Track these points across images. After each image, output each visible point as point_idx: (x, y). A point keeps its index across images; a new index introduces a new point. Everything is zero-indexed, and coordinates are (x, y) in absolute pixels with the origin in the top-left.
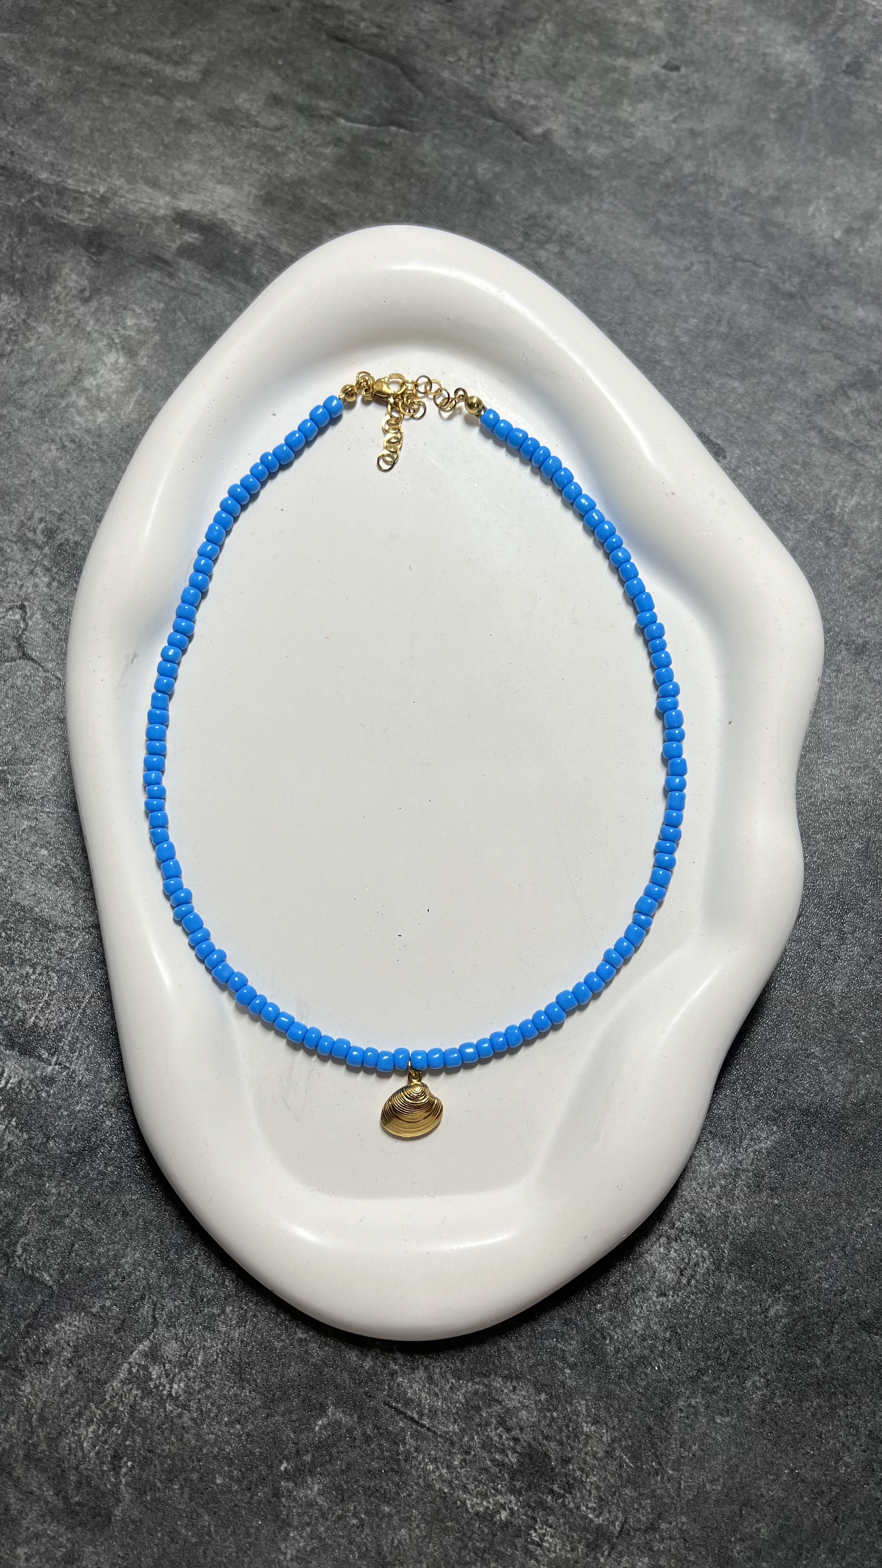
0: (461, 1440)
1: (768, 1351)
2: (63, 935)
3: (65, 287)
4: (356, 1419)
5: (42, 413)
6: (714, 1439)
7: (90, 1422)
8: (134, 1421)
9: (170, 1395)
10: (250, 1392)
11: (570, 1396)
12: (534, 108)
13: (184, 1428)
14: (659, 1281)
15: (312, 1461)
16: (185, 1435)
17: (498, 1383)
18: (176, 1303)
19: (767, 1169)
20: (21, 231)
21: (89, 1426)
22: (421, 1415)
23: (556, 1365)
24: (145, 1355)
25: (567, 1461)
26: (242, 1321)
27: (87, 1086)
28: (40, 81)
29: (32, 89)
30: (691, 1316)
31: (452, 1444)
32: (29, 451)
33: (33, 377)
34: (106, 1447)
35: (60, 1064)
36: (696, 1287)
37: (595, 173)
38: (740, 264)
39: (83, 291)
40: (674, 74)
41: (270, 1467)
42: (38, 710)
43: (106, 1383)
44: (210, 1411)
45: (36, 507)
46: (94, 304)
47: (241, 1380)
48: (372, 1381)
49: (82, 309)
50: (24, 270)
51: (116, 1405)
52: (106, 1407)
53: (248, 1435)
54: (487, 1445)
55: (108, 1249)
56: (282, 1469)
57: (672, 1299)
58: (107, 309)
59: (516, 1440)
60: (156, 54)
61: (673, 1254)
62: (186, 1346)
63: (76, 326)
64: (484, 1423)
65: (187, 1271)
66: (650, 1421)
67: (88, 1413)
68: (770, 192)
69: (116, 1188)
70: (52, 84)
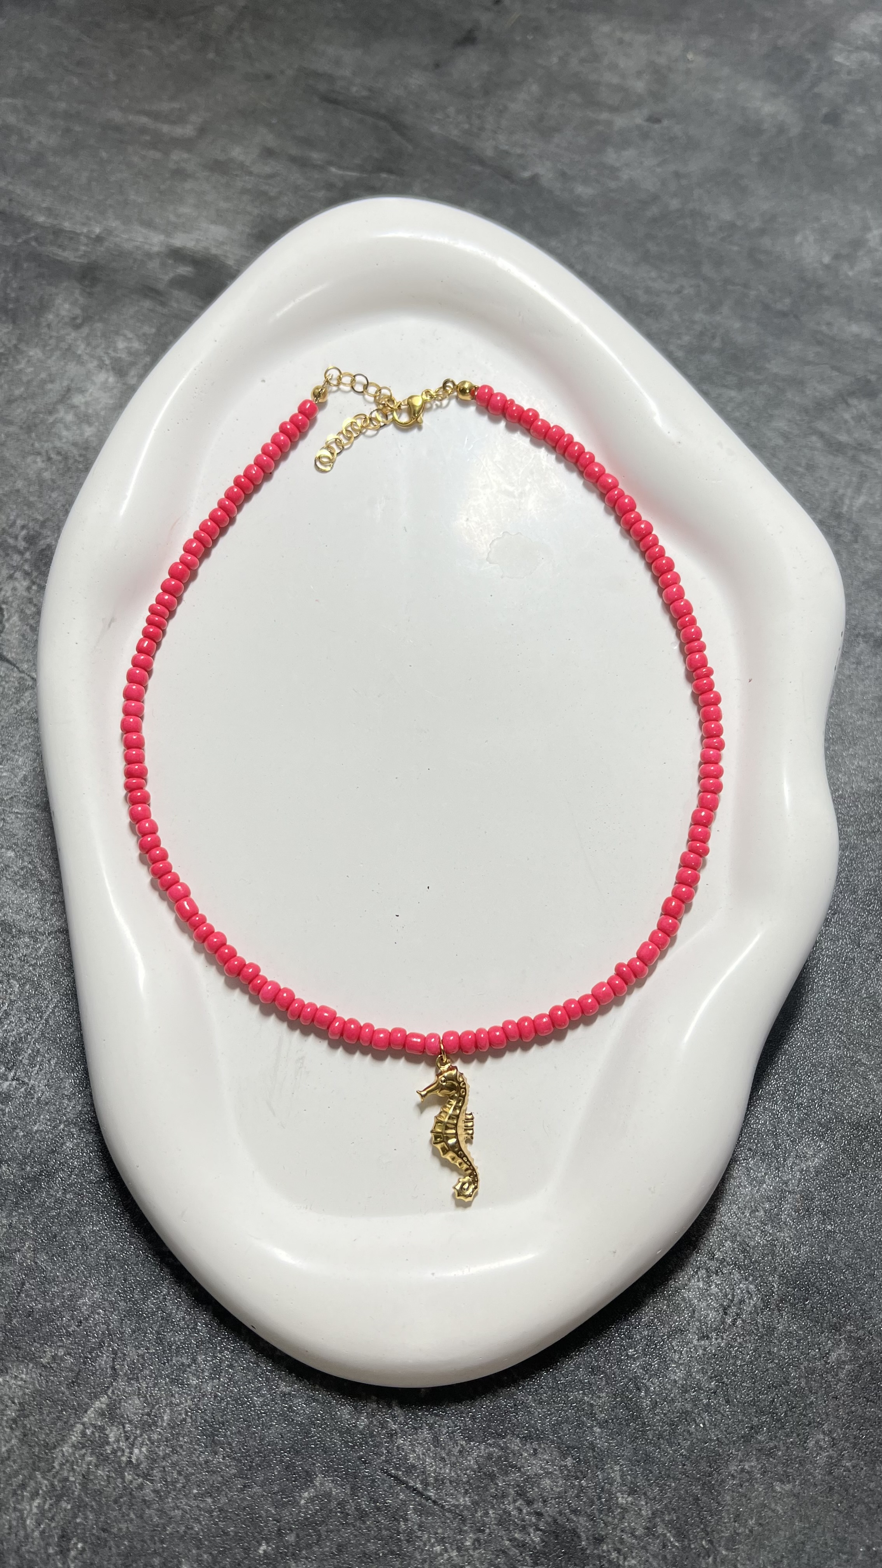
0: (473, 1515)
1: (832, 1404)
2: (27, 940)
3: (58, 315)
4: (348, 1491)
5: (29, 428)
6: (773, 1511)
7: (35, 1495)
8: (86, 1494)
9: (130, 1462)
10: (224, 1458)
11: (601, 1458)
12: (521, 156)
13: (144, 1501)
14: (700, 1321)
15: (297, 1543)
16: (147, 1511)
17: (515, 1444)
18: (140, 1352)
19: (816, 1189)
20: (16, 267)
21: (33, 1500)
22: (426, 1484)
23: (583, 1422)
24: (102, 1414)
25: (599, 1540)
26: (216, 1371)
27: (47, 1104)
28: (40, 138)
29: (33, 145)
30: (739, 1363)
31: (464, 1520)
32: (14, 463)
33: (21, 396)
34: (53, 1525)
35: (18, 1080)
36: (743, 1328)
37: (583, 210)
38: (730, 287)
39: (74, 319)
40: (656, 126)
41: (246, 1550)
42: (12, 711)
43: (55, 1447)
44: (177, 1481)
45: (18, 516)
46: (85, 330)
47: (213, 1444)
48: (367, 1443)
49: (73, 334)
50: (17, 300)
51: (66, 1474)
52: (54, 1477)
53: (221, 1510)
54: (504, 1520)
55: (63, 1288)
56: (261, 1552)
57: (715, 1343)
58: (99, 334)
59: (539, 1515)
60: (156, 116)
61: (714, 1289)
62: (151, 1403)
63: (66, 350)
64: (500, 1495)
65: (153, 1313)
66: (696, 1490)
67: (32, 1483)
68: (756, 224)
69: (74, 1219)
70: (53, 141)
